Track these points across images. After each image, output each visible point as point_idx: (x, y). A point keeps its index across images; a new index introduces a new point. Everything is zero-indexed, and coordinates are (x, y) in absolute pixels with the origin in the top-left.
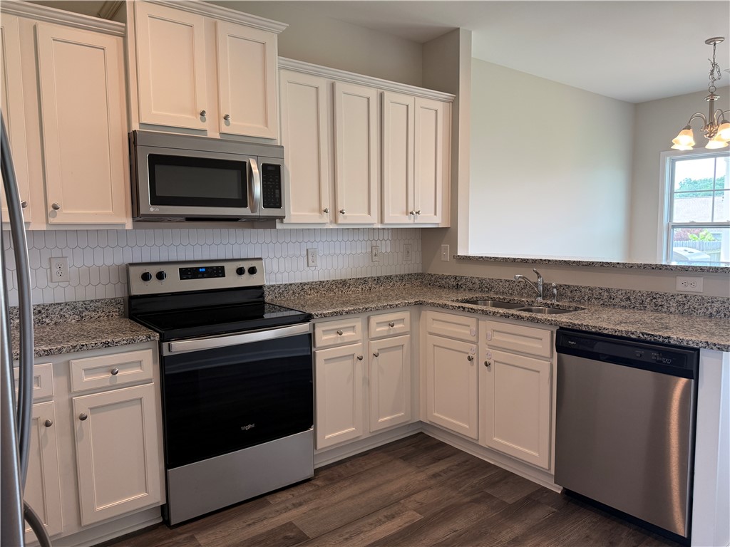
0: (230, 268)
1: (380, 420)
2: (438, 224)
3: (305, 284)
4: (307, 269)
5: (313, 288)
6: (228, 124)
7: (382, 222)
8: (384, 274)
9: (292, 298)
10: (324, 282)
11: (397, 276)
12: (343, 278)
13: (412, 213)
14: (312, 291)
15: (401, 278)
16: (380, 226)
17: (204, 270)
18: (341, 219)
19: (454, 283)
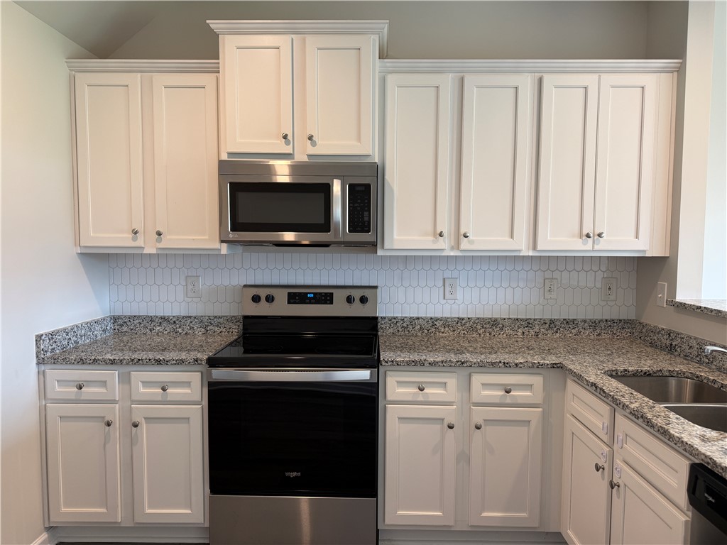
0: (339, 296)
1: (485, 514)
2: (644, 251)
3: (437, 319)
4: (443, 302)
5: (449, 326)
6: (314, 144)
7: (534, 248)
8: (563, 317)
9: (419, 334)
10: (463, 319)
11: (585, 321)
12: (495, 316)
13: (588, 236)
14: (447, 329)
15: (594, 324)
16: (531, 253)
17: (312, 295)
18: (465, 244)
19: (668, 342)
